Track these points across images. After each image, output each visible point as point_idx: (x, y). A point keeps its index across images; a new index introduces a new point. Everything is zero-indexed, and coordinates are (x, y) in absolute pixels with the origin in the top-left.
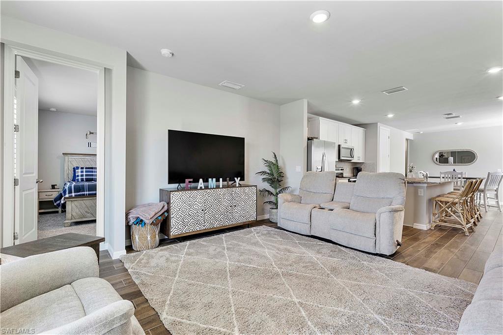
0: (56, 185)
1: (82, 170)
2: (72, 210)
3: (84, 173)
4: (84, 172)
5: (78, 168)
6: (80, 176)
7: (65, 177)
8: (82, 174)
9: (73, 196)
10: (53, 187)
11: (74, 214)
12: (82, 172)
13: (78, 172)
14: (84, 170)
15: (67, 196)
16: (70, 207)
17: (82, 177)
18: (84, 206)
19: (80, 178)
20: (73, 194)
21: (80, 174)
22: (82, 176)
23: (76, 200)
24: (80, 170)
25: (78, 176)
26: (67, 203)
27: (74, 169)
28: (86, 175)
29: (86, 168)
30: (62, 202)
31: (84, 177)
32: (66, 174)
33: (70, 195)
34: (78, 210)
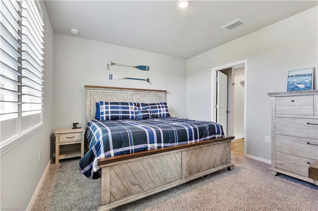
0: (78, 124)
1: (107, 106)
2: (111, 184)
3: (110, 110)
4: (109, 108)
5: (102, 103)
6: (105, 113)
7: (87, 114)
8: (107, 110)
9: (113, 155)
10: (75, 126)
11: (114, 190)
12: (107, 108)
13: (102, 108)
14: (109, 106)
15: (102, 156)
16: (108, 179)
17: (107, 115)
18: (129, 172)
19: (105, 115)
20: (112, 152)
21: (104, 110)
22: (107, 113)
23: (117, 165)
24: (104, 106)
25: (102, 113)
26: (103, 171)
27: (98, 105)
28: (112, 112)
29: (111, 103)
30: (95, 169)
31: (110, 115)
32: (88, 111)
33: (108, 153)
34: (120, 182)
